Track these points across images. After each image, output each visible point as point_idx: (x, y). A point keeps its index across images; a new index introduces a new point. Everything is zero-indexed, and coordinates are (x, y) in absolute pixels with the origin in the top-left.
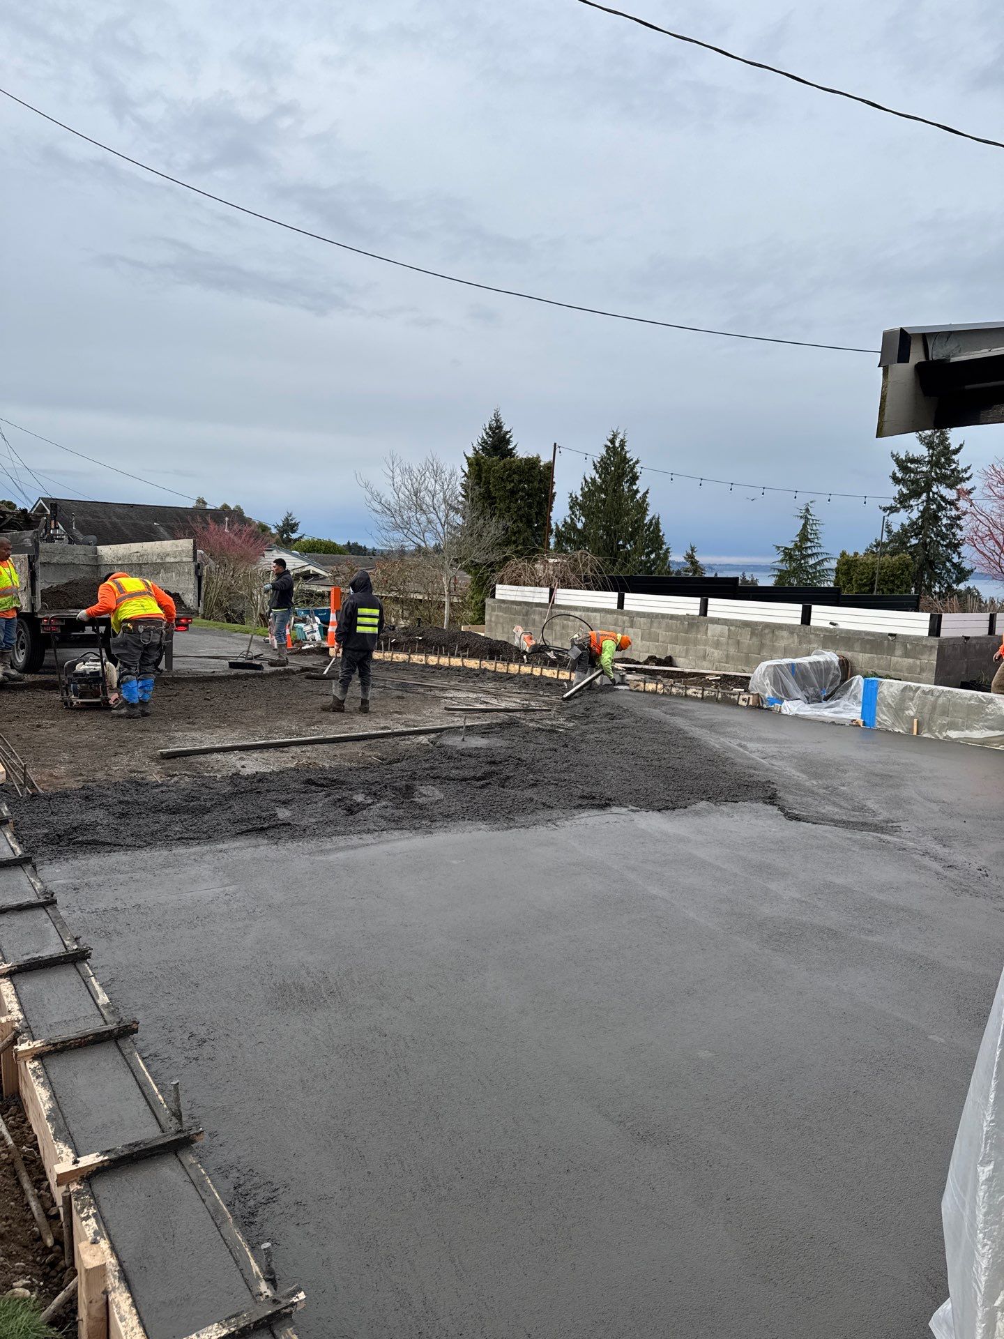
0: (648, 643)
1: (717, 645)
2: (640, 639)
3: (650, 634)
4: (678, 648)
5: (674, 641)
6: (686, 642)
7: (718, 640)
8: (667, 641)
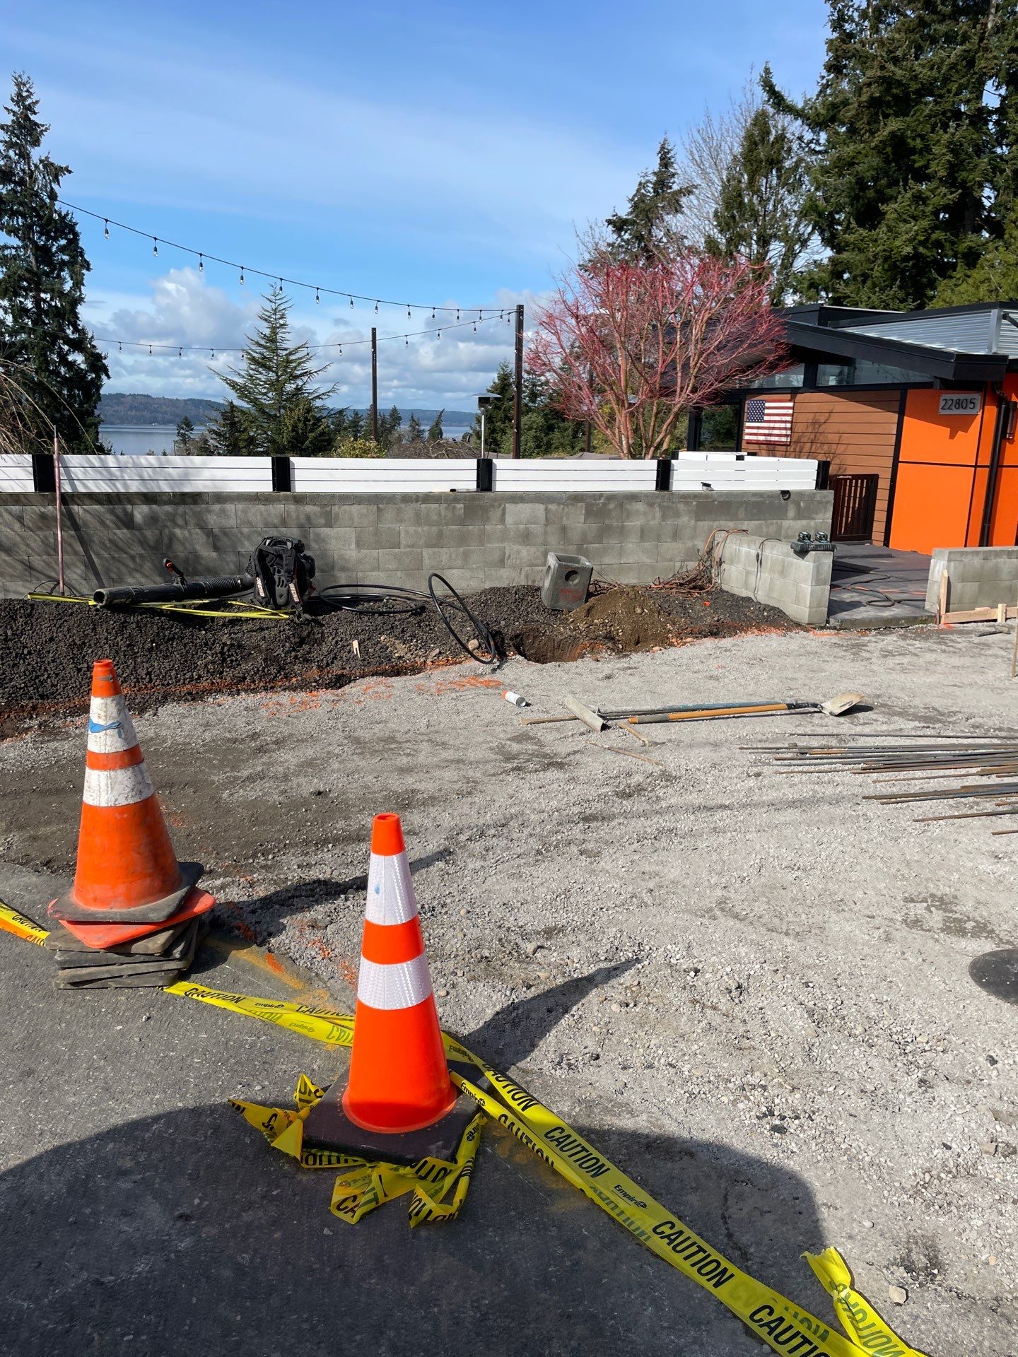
0: (375, 553)
1: (526, 538)
2: (353, 546)
3: (377, 533)
4: (444, 554)
5: (438, 541)
6: (462, 540)
7: (527, 529)
8: (421, 542)
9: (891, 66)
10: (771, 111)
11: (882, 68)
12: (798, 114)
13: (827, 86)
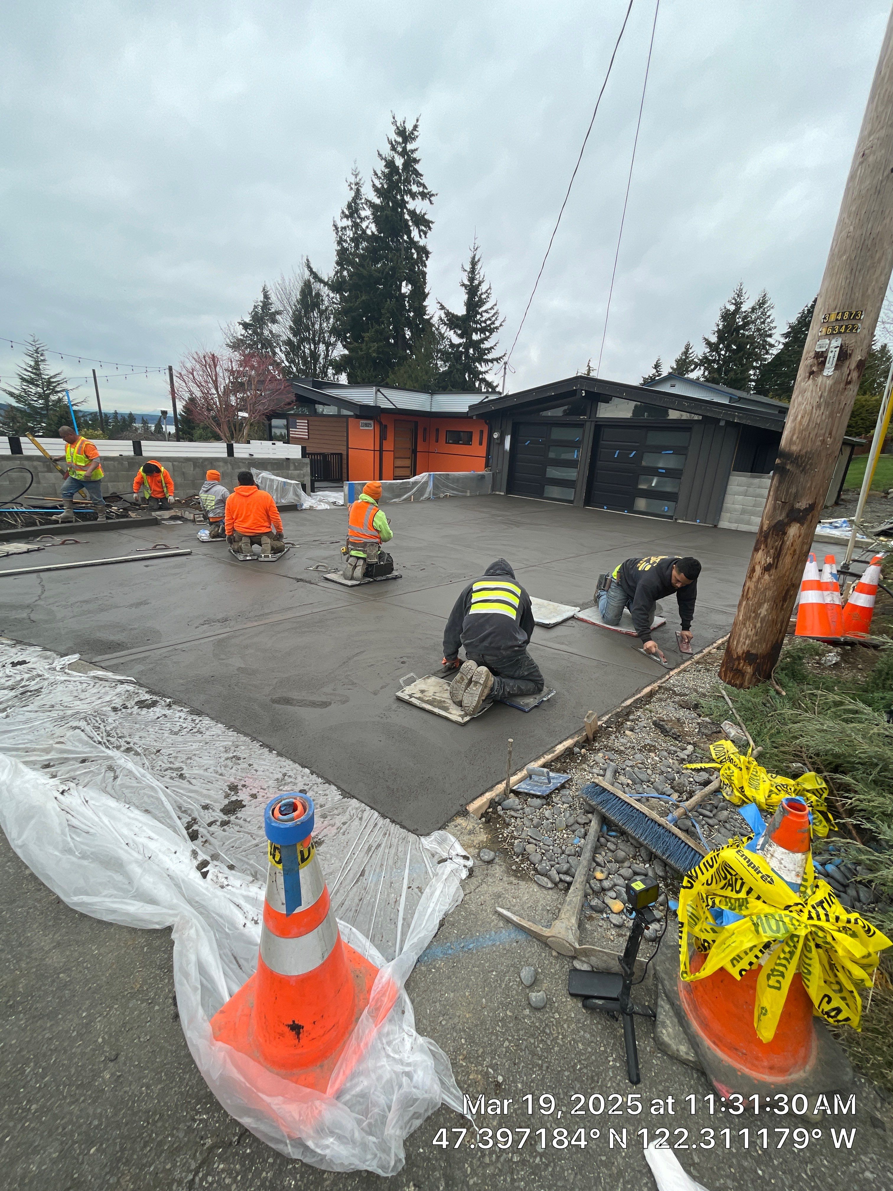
9: (361, 269)
10: (312, 280)
11: (358, 269)
12: (326, 284)
13: (337, 272)
